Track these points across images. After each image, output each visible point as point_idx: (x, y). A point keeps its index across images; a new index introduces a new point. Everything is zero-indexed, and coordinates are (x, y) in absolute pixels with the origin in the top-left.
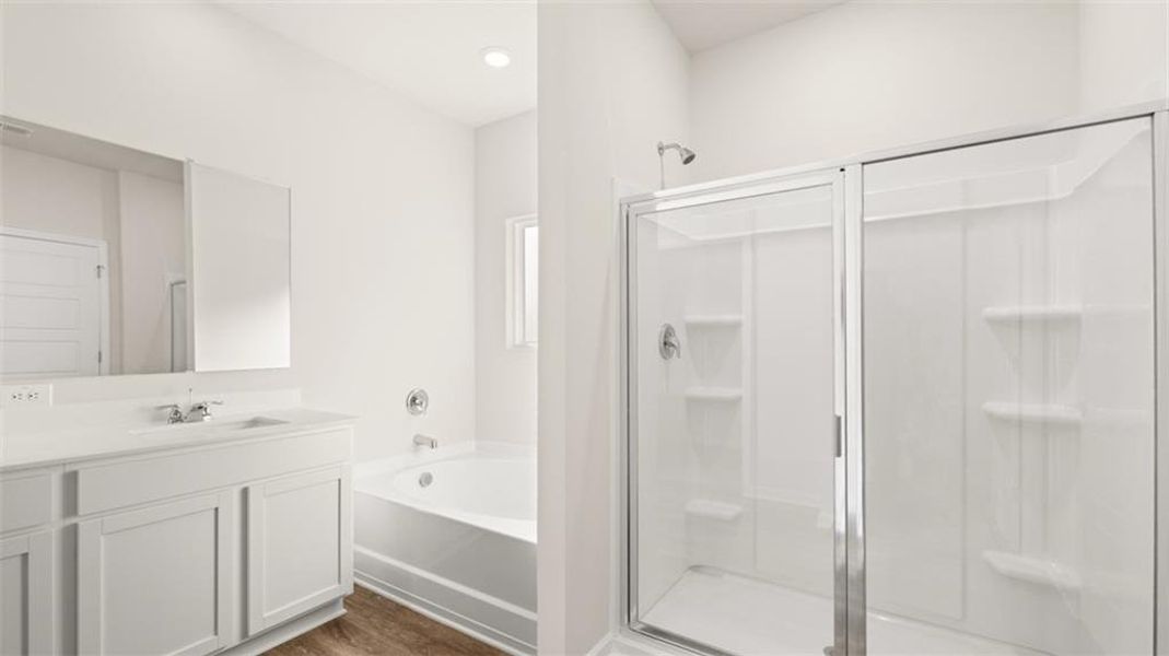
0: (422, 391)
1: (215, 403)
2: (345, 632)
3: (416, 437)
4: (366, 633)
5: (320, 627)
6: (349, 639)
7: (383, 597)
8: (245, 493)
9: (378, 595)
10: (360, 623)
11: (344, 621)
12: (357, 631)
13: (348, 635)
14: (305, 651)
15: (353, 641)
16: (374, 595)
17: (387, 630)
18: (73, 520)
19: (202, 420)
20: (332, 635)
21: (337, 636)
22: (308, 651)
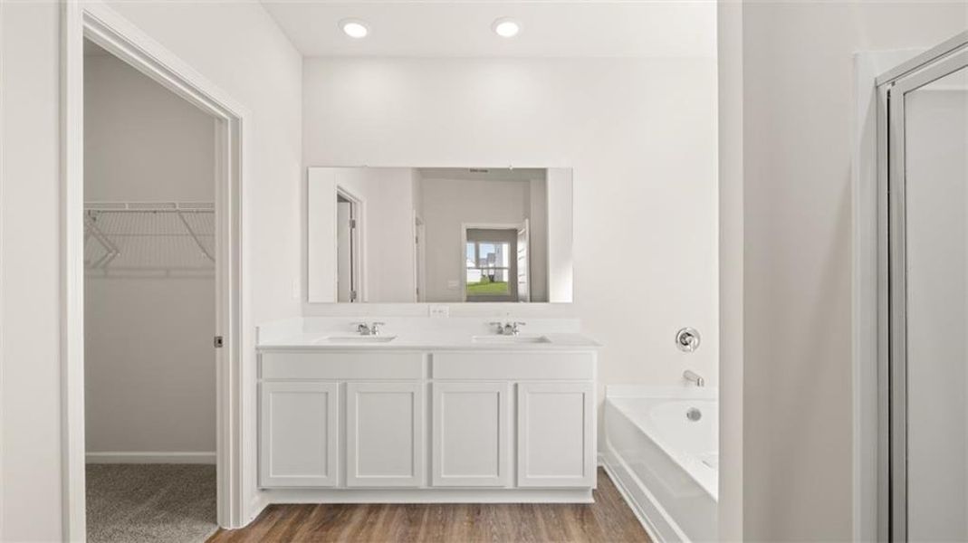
0: (695, 331)
1: (520, 323)
2: (585, 517)
3: (686, 372)
4: (598, 525)
5: (572, 504)
6: (584, 524)
7: (627, 504)
8: (516, 386)
9: (624, 501)
10: (598, 516)
11: (589, 509)
12: (592, 521)
13: (585, 520)
14: (553, 516)
15: (586, 527)
16: (621, 499)
17: (613, 532)
18: (431, 381)
19: (512, 334)
20: (575, 514)
21: (578, 517)
22: (556, 517)
